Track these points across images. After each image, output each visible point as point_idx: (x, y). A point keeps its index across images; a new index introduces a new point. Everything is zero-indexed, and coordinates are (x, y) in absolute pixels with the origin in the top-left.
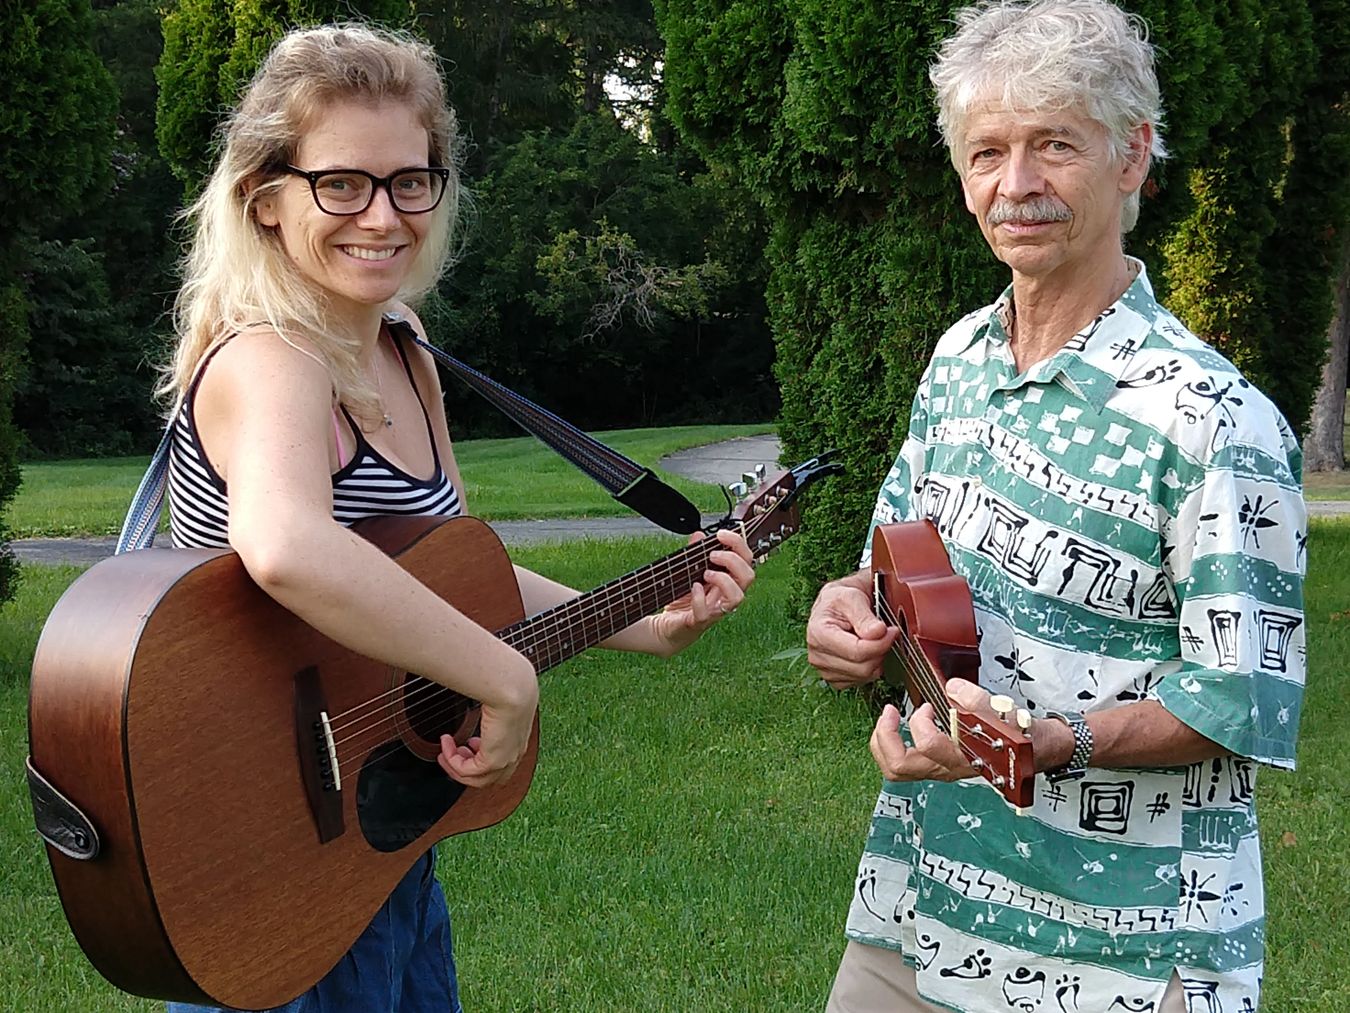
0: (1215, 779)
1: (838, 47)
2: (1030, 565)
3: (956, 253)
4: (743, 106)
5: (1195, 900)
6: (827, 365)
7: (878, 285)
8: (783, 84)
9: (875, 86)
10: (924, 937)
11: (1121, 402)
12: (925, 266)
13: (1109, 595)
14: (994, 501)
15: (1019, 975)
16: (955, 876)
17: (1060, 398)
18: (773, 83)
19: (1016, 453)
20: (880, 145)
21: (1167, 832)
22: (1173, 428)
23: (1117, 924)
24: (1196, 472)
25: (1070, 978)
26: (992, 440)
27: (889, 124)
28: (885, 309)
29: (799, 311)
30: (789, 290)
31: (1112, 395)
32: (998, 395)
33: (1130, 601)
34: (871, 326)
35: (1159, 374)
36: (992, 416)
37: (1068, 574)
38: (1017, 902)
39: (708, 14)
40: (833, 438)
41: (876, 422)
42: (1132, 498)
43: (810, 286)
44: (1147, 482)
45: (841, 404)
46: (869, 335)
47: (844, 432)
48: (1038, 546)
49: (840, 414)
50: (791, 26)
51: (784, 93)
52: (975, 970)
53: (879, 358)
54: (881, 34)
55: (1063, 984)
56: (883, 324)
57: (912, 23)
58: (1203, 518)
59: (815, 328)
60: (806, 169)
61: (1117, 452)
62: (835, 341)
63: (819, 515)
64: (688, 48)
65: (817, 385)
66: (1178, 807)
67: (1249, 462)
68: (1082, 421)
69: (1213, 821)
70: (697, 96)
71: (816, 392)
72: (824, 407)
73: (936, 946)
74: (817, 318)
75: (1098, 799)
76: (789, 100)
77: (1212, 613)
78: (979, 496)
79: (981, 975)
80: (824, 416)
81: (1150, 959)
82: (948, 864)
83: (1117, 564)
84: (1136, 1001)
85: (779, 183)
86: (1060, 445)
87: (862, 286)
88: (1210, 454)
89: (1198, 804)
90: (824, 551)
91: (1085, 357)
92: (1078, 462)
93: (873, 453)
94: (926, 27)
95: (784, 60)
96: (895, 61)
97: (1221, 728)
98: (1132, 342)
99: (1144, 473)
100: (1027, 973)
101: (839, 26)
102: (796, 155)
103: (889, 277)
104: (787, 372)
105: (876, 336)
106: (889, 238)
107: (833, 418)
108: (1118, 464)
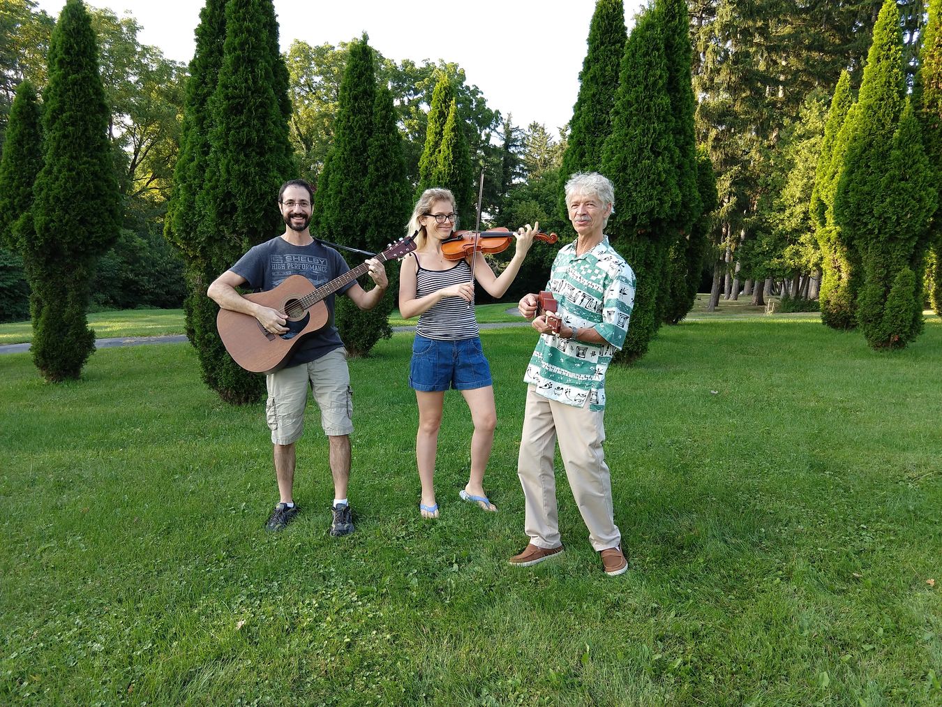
2: (574, 298)
5: (597, 374)
11: (598, 264)
13: (590, 306)
14: (568, 284)
15: (557, 388)
17: (585, 263)
22: (608, 271)
23: (580, 378)
25: (569, 389)
26: (569, 272)
32: (572, 261)
33: (594, 308)
35: (607, 259)
36: (570, 266)
37: (582, 301)
38: (559, 372)
42: (598, 285)
44: (601, 282)
48: (576, 294)
52: (548, 387)
55: (567, 390)
58: (612, 291)
61: (596, 275)
66: (597, 354)
67: (624, 280)
68: (590, 268)
75: (579, 350)
81: (586, 386)
83: (593, 299)
84: (582, 395)
86: (584, 273)
88: (615, 277)
89: (601, 354)
91: (592, 254)
92: (588, 277)
98: (602, 252)
99: (601, 280)
100: (559, 388)
108: (596, 278)
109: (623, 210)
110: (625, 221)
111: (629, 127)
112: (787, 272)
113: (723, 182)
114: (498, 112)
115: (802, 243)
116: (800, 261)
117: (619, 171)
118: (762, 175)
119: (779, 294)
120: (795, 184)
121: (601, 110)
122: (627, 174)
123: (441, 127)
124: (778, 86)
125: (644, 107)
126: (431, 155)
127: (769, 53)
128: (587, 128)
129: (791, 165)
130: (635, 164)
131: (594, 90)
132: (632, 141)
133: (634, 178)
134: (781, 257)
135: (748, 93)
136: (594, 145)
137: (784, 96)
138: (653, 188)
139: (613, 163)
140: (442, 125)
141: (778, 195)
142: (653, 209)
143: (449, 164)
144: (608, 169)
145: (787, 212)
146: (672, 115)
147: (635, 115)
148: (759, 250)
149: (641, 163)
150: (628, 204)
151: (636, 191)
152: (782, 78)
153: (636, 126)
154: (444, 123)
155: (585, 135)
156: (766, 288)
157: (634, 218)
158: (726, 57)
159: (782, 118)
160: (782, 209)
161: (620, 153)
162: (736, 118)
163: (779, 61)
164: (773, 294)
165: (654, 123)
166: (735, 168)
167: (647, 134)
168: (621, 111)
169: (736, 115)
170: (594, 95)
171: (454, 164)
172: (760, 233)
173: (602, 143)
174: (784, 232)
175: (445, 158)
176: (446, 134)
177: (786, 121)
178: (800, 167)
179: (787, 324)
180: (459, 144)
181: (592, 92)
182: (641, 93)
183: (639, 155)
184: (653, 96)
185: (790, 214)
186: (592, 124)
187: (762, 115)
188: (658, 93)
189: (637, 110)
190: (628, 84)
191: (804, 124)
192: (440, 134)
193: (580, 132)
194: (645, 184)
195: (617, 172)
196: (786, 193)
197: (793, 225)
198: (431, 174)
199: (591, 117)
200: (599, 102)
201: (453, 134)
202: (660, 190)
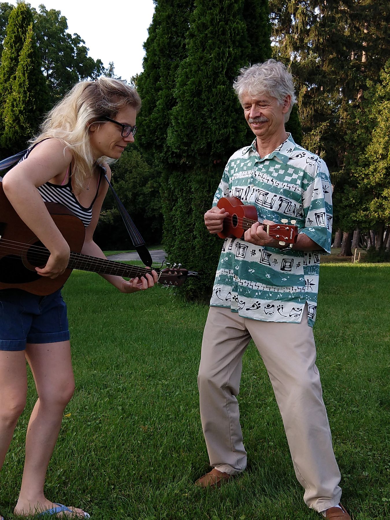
0: (310, 259)
1: (183, 123)
2: (270, 204)
3: (212, 180)
4: (156, 140)
5: (309, 285)
6: (176, 210)
7: (191, 188)
8: (167, 134)
9: (192, 134)
10: (241, 301)
11: (290, 163)
12: (204, 183)
13: (290, 210)
14: (258, 190)
15: (268, 306)
16: (249, 284)
17: (274, 163)
18: (163, 134)
19: (263, 177)
20: (193, 150)
21: (300, 271)
22: (306, 168)
23: (292, 290)
24: (312, 179)
25: (281, 306)
26: (256, 175)
27: (196, 144)
28: (193, 195)
29: (169, 196)
30: (166, 190)
31: (288, 161)
32: (257, 164)
33: (294, 212)
34: (189, 199)
35: (300, 156)
36: (255, 169)
37: (280, 205)
38: (265, 289)
39: (146, 116)
40: (178, 229)
41: (190, 225)
42: (295, 186)
43: (172, 189)
44: (299, 182)
45: (180, 220)
46: (188, 202)
47: (181, 227)
48: (272, 199)
49: (180, 223)
50: (169, 119)
51: (167, 137)
52: (256, 307)
53: (191, 207)
54: (194, 120)
55: (279, 307)
56: (193, 199)
57: (202, 118)
58: (314, 190)
59: (173, 200)
60: (172, 157)
61: (291, 175)
62: (179, 203)
63: (174, 249)
64: (140, 125)
65: (174, 215)
66: (302, 265)
67: (324, 176)
68: (281, 168)
69: (310, 268)
70: (143, 137)
71: (174, 217)
72: (176, 221)
73: (244, 303)
74: (174, 198)
75: (286, 263)
76: (168, 138)
77: (316, 214)
78: (254, 189)
79: (257, 308)
80: (176, 223)
81: (300, 299)
82: (247, 282)
83: (291, 202)
84: (298, 309)
85: (164, 161)
86: (275, 174)
87: (186, 189)
88: (316, 174)
89: (307, 265)
90: (176, 259)
91: (281, 153)
92: (280, 178)
93: (189, 233)
94: (206, 119)
95: (167, 128)
96: (198, 128)
97: (319, 240)
98: (291, 149)
99: (298, 180)
100: (270, 306)
101: (183, 118)
102: (170, 153)
103: (194, 186)
104: (165, 212)
105: (190, 203)
106: (193, 176)
107: (179, 224)
108: (291, 178)
109: (197, 137)
110: (199, 150)
111: (203, 50)
112: (372, 224)
113: (313, 137)
114: (99, 61)
115: (385, 197)
116: (384, 214)
117: (193, 95)
118: (349, 132)
119: (366, 247)
120: (378, 141)
121: (176, 32)
122: (201, 99)
123: (18, 53)
124: (361, 51)
125: (219, 30)
126: (6, 81)
127: (352, 20)
128: (161, 51)
129: (374, 123)
130: (209, 88)
131: (169, 11)
132: (207, 64)
133: (209, 103)
134: (366, 209)
135: (335, 55)
136: (169, 69)
137: (367, 60)
138: (229, 115)
139: (188, 87)
140: (18, 50)
141: (363, 150)
142: (228, 137)
143: (24, 91)
144: (182, 94)
145: (372, 168)
146: (248, 42)
147: (211, 38)
148: (346, 203)
149: (216, 87)
150: (202, 131)
151: (211, 117)
152: (364, 44)
153: (211, 49)
154: (21, 49)
155: (160, 58)
156: (354, 241)
157: (209, 145)
158: (314, 21)
159: (365, 80)
160: (367, 164)
161: (194, 77)
162: (324, 77)
163: (362, 29)
164: (360, 247)
165: (229, 47)
166: (324, 124)
167: (222, 58)
168: (196, 33)
169: (324, 75)
170: (169, 17)
171: (30, 92)
172: (347, 187)
173: (177, 66)
174: (369, 186)
175: (20, 85)
176: (22, 59)
177: (369, 83)
178: (382, 126)
179: (369, 267)
180: (36, 71)
181: (167, 14)
182: (217, 15)
183: (214, 79)
184: (229, 20)
185: (374, 169)
186: (167, 47)
187: (347, 76)
188: (234, 16)
189: (212, 33)
190: (203, 6)
191: (384, 87)
192: (15, 60)
193: (155, 55)
194: (220, 110)
195: (191, 96)
196: (370, 148)
197: (377, 180)
198: (5, 102)
199: (165, 39)
200: (174, 25)
201: (29, 60)
202: (235, 117)
